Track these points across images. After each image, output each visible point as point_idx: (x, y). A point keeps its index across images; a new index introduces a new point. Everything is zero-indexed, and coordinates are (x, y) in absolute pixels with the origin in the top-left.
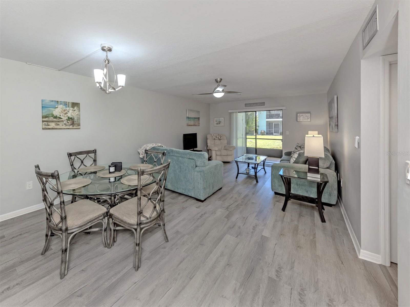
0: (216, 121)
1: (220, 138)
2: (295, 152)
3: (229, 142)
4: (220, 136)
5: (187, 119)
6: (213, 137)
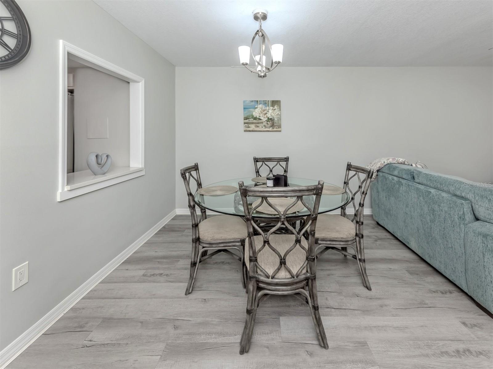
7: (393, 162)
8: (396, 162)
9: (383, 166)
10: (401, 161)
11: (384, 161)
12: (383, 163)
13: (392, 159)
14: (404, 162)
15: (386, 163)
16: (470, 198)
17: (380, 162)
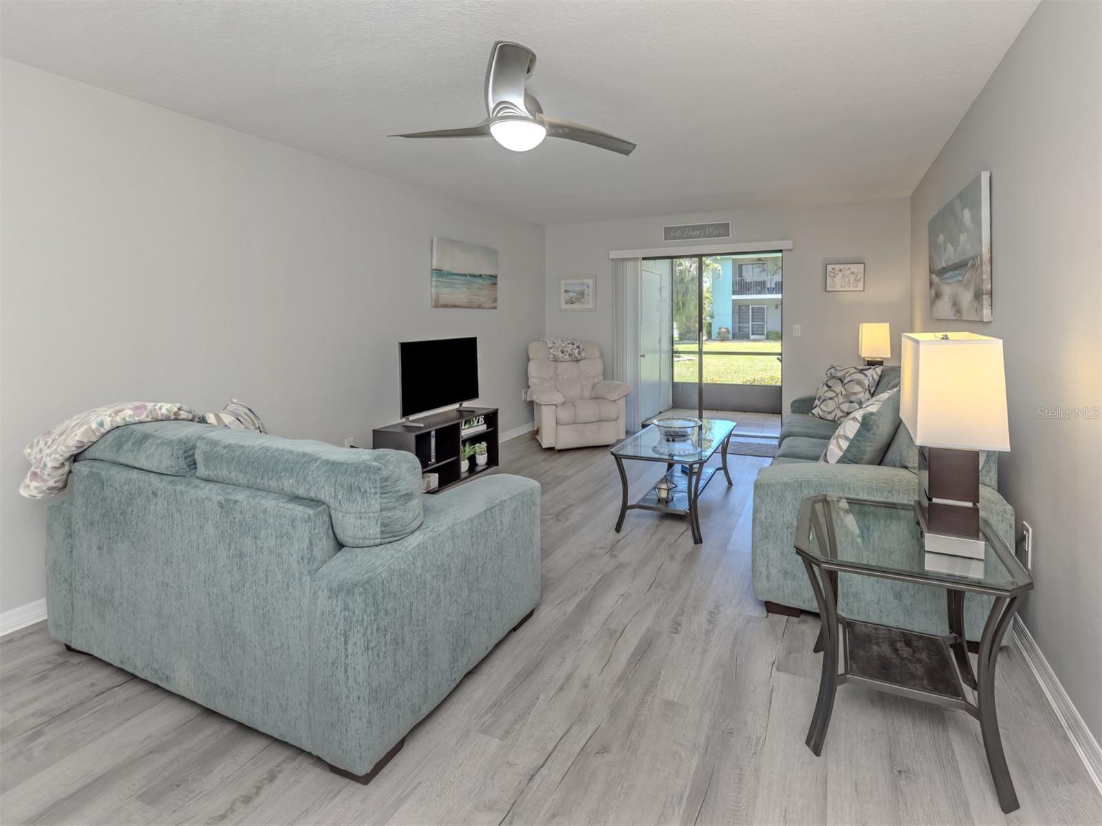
0: (566, 292)
1: (579, 353)
2: (824, 400)
4: (578, 347)
5: (432, 276)
6: (551, 351)
7: (137, 419)
8: (147, 417)
9: (95, 440)
10: (164, 411)
11: (100, 419)
12: (94, 426)
13: (132, 409)
14: (175, 414)
15: (107, 427)
16: (325, 497)
17: (85, 427)
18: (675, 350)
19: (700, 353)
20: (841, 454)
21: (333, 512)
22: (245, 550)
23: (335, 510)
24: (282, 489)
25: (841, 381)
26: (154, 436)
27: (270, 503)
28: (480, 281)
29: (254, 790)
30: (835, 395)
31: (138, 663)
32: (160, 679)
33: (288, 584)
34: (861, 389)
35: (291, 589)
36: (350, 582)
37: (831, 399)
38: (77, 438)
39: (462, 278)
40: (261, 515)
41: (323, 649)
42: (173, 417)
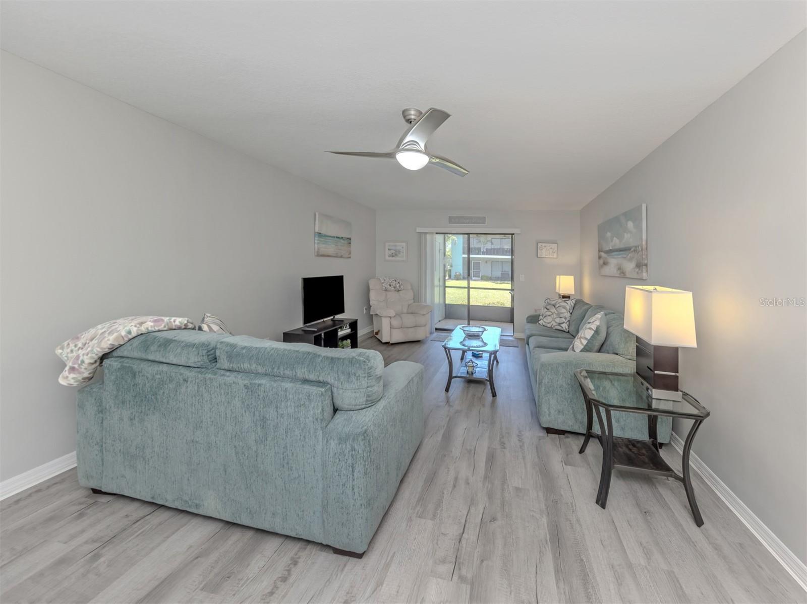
0: (389, 249)
1: (400, 286)
2: (545, 317)
3: (417, 297)
4: (399, 283)
5: (315, 236)
6: (384, 285)
7: (157, 329)
8: (165, 327)
9: (122, 343)
10: (177, 323)
11: (127, 328)
12: (123, 333)
13: (153, 322)
14: (186, 325)
15: (134, 334)
16: (331, 380)
17: (115, 334)
18: (446, 285)
19: (469, 288)
20: (583, 347)
21: (335, 390)
22: (267, 416)
23: (337, 388)
24: (295, 376)
25: (555, 307)
26: (175, 340)
27: (288, 385)
28: (342, 240)
29: (286, 573)
30: (551, 313)
31: (169, 497)
32: (190, 507)
33: (304, 437)
34: (565, 311)
35: (307, 440)
36: (354, 433)
37: (549, 316)
38: (110, 342)
39: (332, 239)
40: (282, 393)
41: (335, 477)
42: (183, 327)
